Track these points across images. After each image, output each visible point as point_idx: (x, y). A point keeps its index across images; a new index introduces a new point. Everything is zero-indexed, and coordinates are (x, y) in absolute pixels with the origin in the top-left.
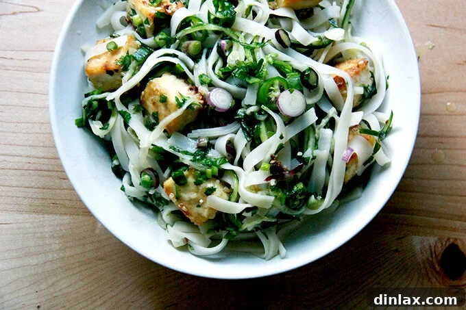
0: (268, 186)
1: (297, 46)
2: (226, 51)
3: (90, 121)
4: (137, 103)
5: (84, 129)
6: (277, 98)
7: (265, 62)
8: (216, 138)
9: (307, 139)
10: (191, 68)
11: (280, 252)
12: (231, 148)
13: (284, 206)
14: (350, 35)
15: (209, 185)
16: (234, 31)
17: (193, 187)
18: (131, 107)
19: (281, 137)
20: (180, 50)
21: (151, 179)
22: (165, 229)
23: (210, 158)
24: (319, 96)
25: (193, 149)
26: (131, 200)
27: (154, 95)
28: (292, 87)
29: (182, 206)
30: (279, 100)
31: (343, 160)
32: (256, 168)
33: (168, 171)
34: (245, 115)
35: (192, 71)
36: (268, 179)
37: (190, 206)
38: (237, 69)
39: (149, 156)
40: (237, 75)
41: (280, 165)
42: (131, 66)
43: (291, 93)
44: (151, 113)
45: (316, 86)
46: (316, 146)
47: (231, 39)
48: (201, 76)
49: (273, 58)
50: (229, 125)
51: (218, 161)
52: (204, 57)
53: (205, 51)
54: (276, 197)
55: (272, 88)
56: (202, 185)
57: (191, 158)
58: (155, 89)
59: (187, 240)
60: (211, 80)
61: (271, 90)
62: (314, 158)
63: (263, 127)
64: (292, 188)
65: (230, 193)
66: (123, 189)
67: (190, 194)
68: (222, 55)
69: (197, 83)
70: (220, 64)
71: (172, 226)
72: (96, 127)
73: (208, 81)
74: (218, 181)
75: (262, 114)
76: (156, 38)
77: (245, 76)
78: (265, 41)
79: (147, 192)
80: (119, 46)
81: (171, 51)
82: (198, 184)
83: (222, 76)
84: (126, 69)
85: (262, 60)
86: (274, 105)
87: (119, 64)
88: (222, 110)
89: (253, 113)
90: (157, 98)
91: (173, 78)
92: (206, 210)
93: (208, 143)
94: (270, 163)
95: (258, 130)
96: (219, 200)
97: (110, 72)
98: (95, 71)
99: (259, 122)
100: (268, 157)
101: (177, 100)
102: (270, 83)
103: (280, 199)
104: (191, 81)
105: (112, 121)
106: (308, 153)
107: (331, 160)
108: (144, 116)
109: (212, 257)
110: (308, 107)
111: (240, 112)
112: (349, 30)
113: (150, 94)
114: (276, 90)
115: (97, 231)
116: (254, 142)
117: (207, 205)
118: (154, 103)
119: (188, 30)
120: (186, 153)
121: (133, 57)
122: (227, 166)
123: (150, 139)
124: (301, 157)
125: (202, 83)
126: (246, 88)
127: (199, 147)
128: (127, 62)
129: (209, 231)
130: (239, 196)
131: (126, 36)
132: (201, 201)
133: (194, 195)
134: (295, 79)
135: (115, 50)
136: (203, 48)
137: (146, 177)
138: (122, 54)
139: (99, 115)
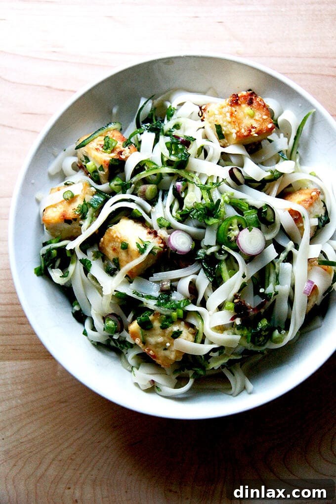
0: (233, 325)
1: (250, 182)
2: (182, 192)
3: (49, 269)
4: (96, 249)
5: (43, 278)
6: (236, 238)
7: (222, 201)
8: (178, 280)
9: (267, 275)
10: (148, 212)
11: (246, 387)
12: (193, 288)
13: (250, 343)
14: (298, 165)
15: (175, 328)
16: (188, 172)
17: (159, 331)
18: (90, 253)
19: (244, 276)
20: (136, 195)
21: (116, 325)
22: (131, 371)
23: (174, 301)
24: (277, 230)
25: (156, 294)
26: (94, 345)
27: (114, 241)
28: (250, 225)
29: (149, 350)
30: (239, 239)
31: (304, 293)
32: (220, 308)
33: (131, 316)
34: (206, 255)
35: (149, 215)
36: (233, 318)
37: (157, 349)
38: (195, 211)
39: (112, 302)
40: (195, 217)
41: (244, 303)
42: (88, 213)
43: (250, 231)
44: (112, 259)
45: (274, 222)
46: (277, 282)
47: (186, 180)
48: (159, 220)
49: (228, 196)
50: (190, 267)
51: (182, 304)
52: (160, 199)
53: (161, 193)
54: (242, 335)
55: (231, 227)
56: (168, 329)
57: (155, 302)
58: (115, 236)
59: (153, 381)
60: (170, 224)
61: (230, 230)
62: (276, 293)
63: (224, 267)
64: (257, 326)
65: (195, 334)
66: (85, 333)
67: (156, 338)
68: (179, 197)
69: (156, 227)
70: (176, 206)
71: (138, 369)
72: (56, 275)
73: (167, 225)
74: (183, 323)
75: (222, 254)
76: (112, 184)
77: (204, 218)
78: (220, 180)
79: (111, 337)
80: (75, 195)
81: (128, 196)
82: (164, 327)
83: (180, 218)
84: (84, 218)
85: (219, 201)
86: (234, 245)
87: (77, 213)
88: (184, 252)
89: (213, 253)
90: (118, 245)
91: (130, 223)
92: (174, 353)
93: (171, 285)
94: (233, 302)
95: (220, 269)
96: (186, 343)
97: (68, 221)
98: (53, 221)
99: (219, 262)
100: (231, 295)
101: (138, 246)
102: (229, 222)
103: (246, 337)
104: (149, 224)
105: (71, 268)
106: (270, 289)
107: (292, 294)
108: (103, 261)
109: (180, 396)
110: (267, 244)
111: (200, 253)
112: (298, 160)
113: (110, 241)
114: (235, 228)
115: (59, 374)
116: (216, 282)
117: (174, 348)
118: (114, 250)
119: (143, 174)
120: (150, 297)
121: (90, 204)
122: (191, 308)
123: (112, 285)
124: (263, 293)
125: (161, 226)
126: (205, 228)
127: (162, 291)
128: (85, 210)
129: (175, 371)
130: (204, 336)
131: (81, 184)
132: (168, 344)
133: (160, 339)
134: (252, 216)
135: (72, 199)
136: (158, 191)
137: (111, 323)
138: (79, 202)
139: (58, 263)
